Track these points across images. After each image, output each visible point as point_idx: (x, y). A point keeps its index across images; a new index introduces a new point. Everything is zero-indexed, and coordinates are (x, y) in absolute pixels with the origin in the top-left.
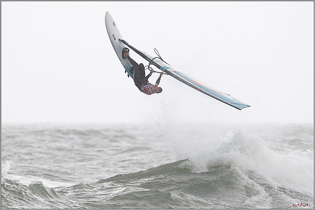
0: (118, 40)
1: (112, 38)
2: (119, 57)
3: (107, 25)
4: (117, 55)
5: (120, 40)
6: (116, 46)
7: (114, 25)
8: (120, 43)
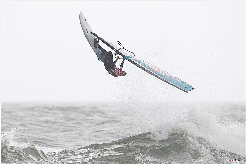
0: (90, 33)
1: (85, 32)
2: (92, 47)
3: (81, 23)
4: (90, 45)
5: (91, 33)
6: (89, 38)
7: (87, 22)
8: (92, 35)
